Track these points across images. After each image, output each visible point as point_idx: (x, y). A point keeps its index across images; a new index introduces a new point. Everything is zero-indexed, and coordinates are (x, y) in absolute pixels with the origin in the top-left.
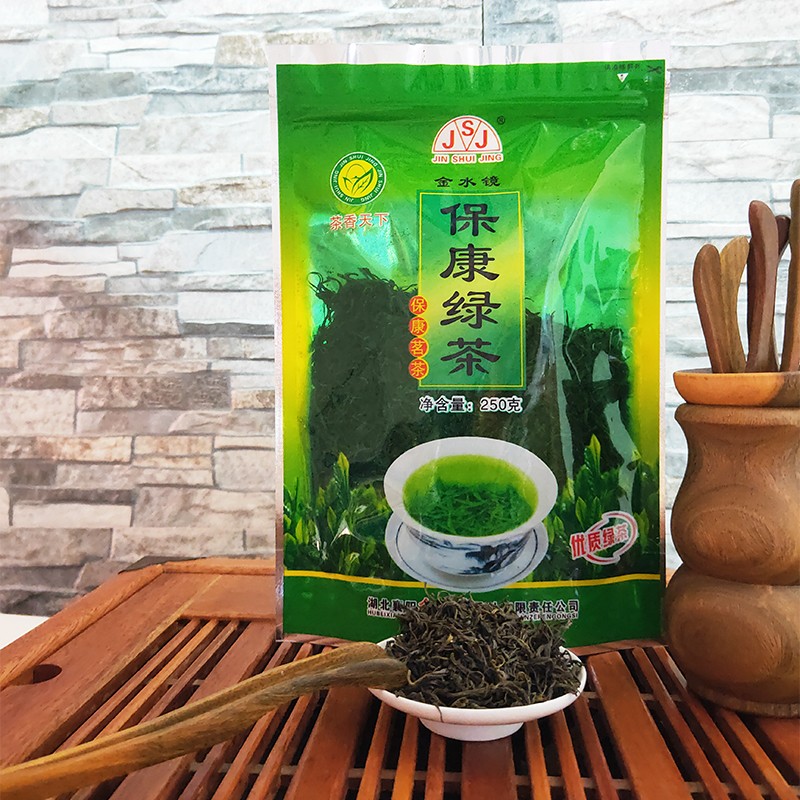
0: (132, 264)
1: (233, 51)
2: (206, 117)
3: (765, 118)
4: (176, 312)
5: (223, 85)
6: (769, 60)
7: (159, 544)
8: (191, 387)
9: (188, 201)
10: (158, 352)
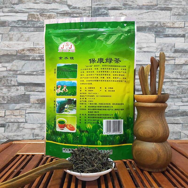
0: (6, 68)
1: (32, 17)
2: (25, 33)
3: (154, 38)
4: (17, 80)
5: (29, 25)
6: (155, 26)
7: (11, 137)
8: (20, 98)
9: (20, 53)
10: (12, 89)
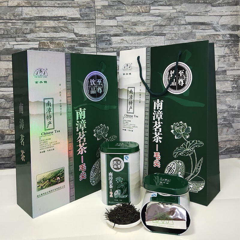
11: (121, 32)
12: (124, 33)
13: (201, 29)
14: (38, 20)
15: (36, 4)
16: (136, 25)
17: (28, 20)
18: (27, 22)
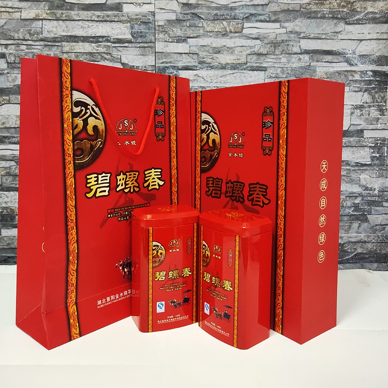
11: (194, 64)
12: (200, 66)
13: (325, 62)
14: (66, 42)
15: (64, 15)
16: (219, 52)
17: (52, 40)
18: (49, 43)
